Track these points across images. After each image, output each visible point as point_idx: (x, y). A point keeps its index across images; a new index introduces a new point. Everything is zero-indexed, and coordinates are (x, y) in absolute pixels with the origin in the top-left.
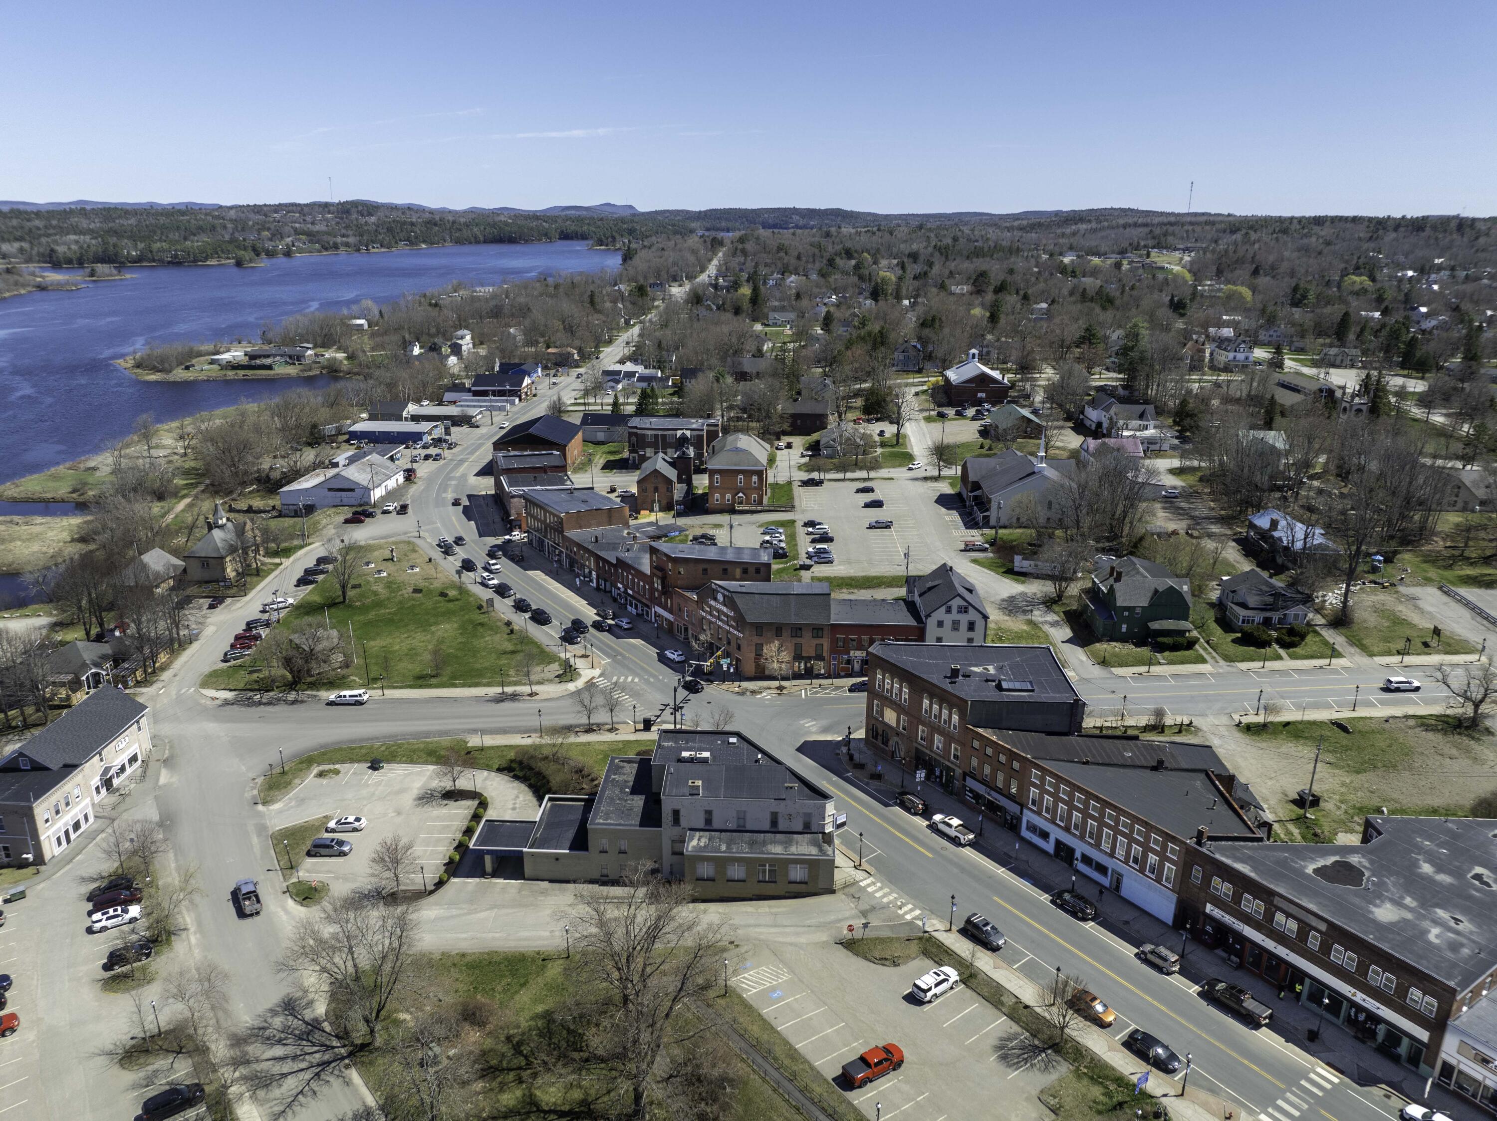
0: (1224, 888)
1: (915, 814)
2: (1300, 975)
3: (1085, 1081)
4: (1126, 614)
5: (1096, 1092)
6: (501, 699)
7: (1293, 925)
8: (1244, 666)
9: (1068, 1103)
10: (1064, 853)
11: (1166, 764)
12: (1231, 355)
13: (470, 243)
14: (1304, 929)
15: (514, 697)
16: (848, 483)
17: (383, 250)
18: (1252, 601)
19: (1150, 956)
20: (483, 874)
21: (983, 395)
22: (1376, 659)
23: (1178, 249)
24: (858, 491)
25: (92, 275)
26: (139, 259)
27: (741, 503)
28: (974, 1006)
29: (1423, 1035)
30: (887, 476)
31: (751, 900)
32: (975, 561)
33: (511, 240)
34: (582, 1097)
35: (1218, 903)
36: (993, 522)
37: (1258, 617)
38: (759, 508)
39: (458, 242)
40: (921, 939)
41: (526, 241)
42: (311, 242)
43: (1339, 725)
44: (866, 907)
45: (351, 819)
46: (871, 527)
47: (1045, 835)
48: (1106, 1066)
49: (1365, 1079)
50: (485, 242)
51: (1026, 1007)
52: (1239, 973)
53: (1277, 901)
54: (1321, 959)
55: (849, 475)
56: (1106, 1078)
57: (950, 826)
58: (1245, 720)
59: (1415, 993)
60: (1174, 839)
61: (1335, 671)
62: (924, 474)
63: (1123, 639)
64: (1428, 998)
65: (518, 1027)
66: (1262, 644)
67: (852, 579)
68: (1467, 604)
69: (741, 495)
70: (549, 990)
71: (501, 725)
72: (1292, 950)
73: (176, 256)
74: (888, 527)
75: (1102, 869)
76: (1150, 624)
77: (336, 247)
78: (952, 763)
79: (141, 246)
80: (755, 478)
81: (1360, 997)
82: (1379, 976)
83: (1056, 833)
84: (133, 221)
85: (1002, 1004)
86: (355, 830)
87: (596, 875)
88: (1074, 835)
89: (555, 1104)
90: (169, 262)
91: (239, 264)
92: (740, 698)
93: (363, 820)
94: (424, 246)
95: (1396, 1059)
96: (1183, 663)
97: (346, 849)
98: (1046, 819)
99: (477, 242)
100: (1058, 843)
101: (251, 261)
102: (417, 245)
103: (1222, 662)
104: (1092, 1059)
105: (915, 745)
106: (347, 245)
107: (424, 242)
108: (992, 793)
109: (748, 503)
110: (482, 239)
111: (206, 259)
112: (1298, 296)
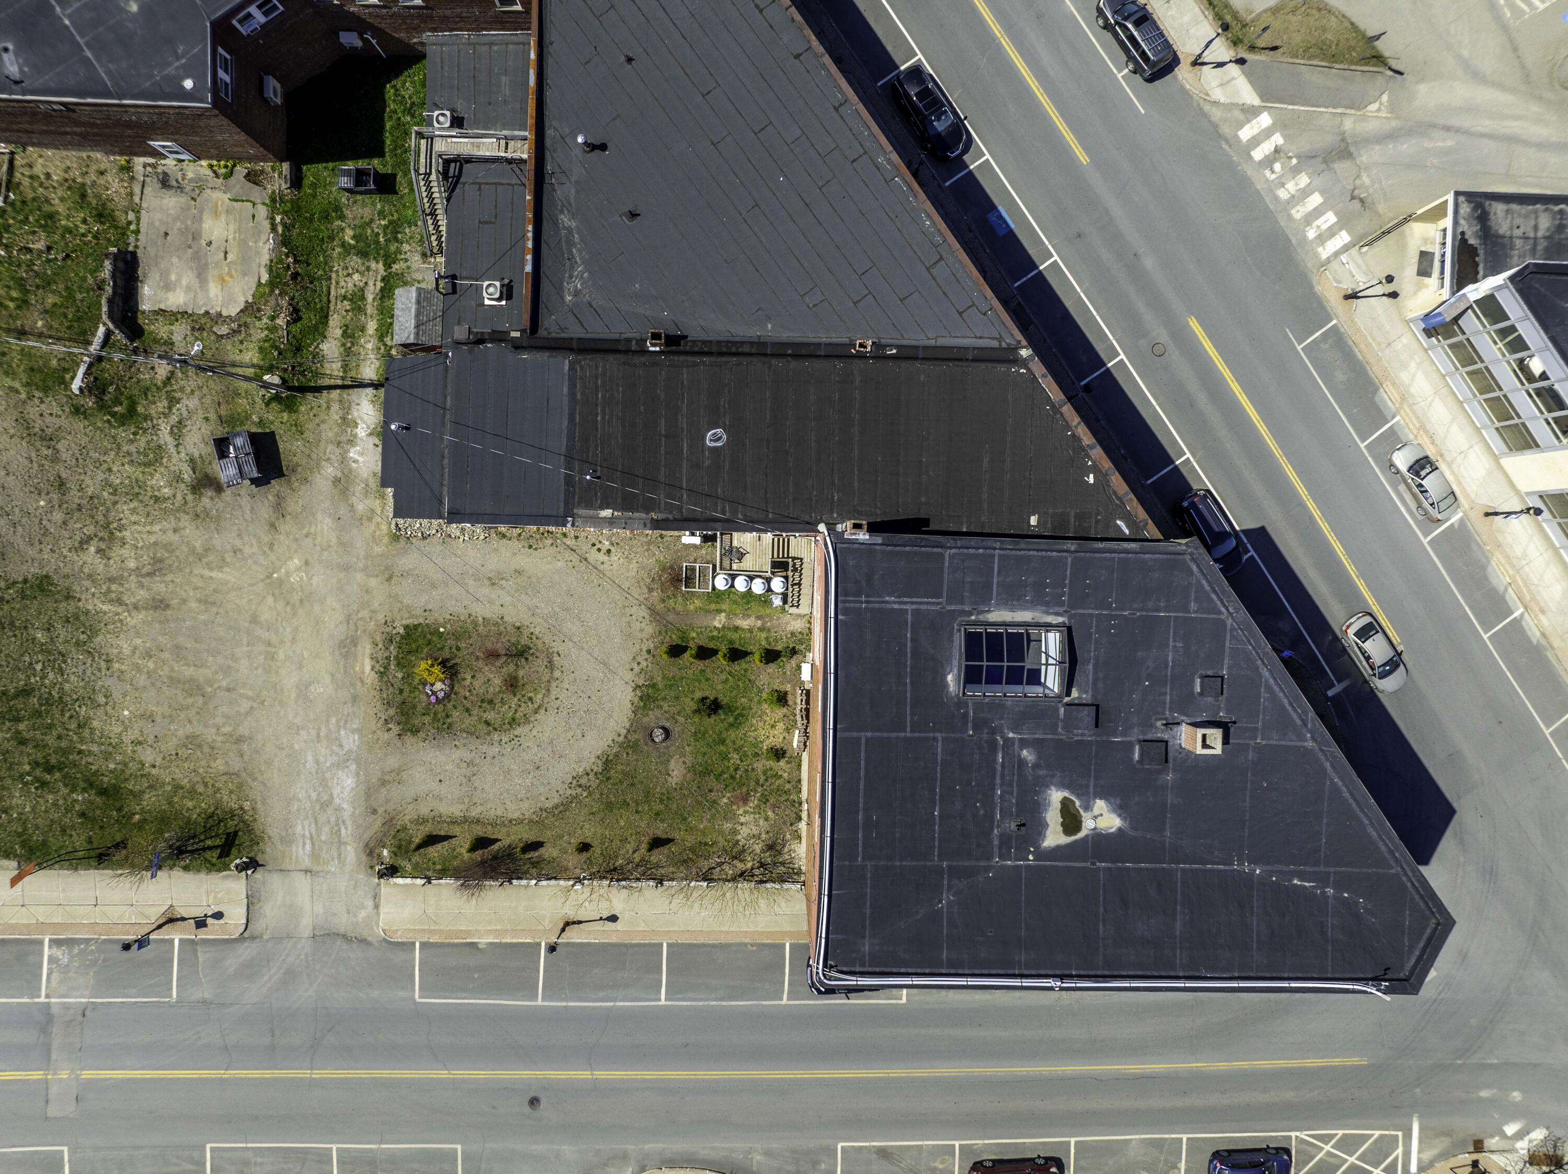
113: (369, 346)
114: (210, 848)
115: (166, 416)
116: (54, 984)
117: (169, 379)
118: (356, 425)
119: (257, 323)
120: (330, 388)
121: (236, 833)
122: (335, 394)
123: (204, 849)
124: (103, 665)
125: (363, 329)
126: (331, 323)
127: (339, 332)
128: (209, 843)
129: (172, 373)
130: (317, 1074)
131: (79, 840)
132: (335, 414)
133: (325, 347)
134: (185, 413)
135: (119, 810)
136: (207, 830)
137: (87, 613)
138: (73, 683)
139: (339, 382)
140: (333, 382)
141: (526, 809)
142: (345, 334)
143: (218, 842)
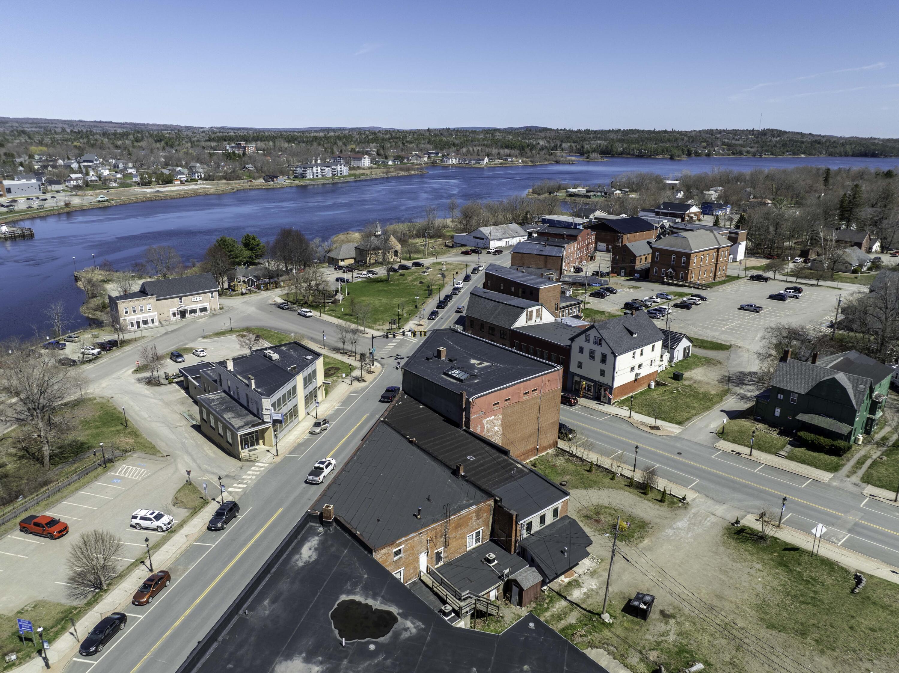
4: (780, 397)
13: (841, 156)
17: (771, 156)
25: (588, 158)
26: (622, 153)
27: (671, 277)
30: (836, 286)
33: (874, 155)
39: (831, 154)
41: (886, 156)
42: (729, 150)
46: (742, 308)
50: (853, 155)
58: (749, 523)
63: (772, 423)
69: (670, 270)
73: (640, 152)
76: (799, 415)
77: (741, 153)
79: (625, 145)
80: (684, 259)
84: (636, 136)
90: (637, 156)
91: (672, 158)
94: (803, 156)
96: (803, 462)
99: (846, 155)
101: (678, 156)
102: (798, 154)
103: (854, 479)
106: (748, 152)
107: (803, 153)
109: (677, 278)
110: (851, 153)
111: (657, 155)
113: (555, 610)
114: (748, 534)
115: (666, 641)
116: (842, 536)
117: (653, 650)
118: (585, 593)
119: (594, 639)
120: (585, 610)
121: (735, 533)
122: (584, 606)
123: (751, 534)
124: (760, 595)
125: (552, 616)
126: (563, 626)
127: (563, 622)
128: (748, 536)
129: (650, 650)
130: (749, 483)
131: (805, 558)
132: (590, 601)
133: (574, 621)
134: (656, 637)
135: (782, 559)
136: (747, 540)
137: (757, 611)
138: (778, 597)
139: (578, 608)
140: (581, 610)
141: (622, 492)
142: (561, 619)
143: (744, 534)
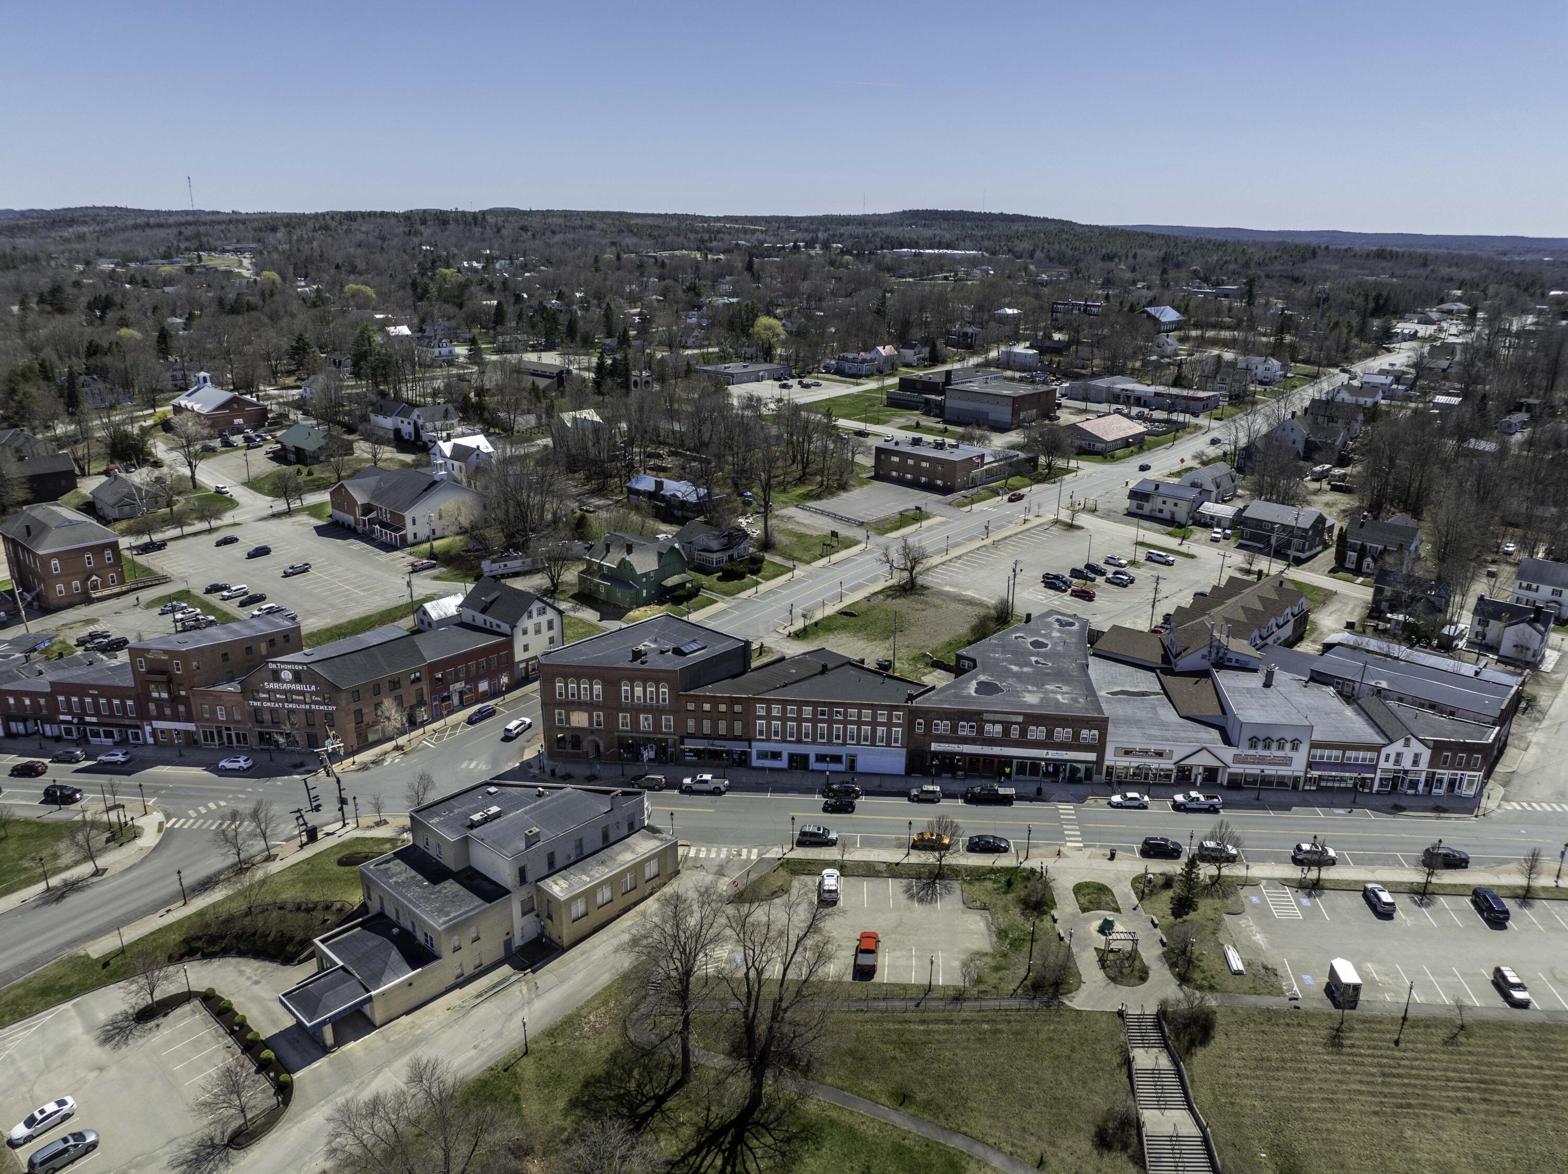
0: (943, 726)
1: (661, 789)
2: (1008, 760)
3: (977, 883)
4: (644, 580)
5: (989, 885)
6: (55, 896)
7: (999, 728)
8: (744, 595)
9: (987, 900)
10: (799, 762)
11: (830, 666)
12: (437, 351)
14: (1007, 726)
15: (73, 887)
16: (191, 540)
18: (715, 544)
19: (921, 797)
20: (325, 1050)
21: (241, 421)
22: (814, 564)
23: (228, 251)
24: (219, 544)
27: (95, 588)
28: (866, 885)
29: (1092, 757)
30: (231, 521)
31: (619, 916)
32: (436, 578)
34: (694, 1129)
35: (941, 739)
36: (410, 538)
37: (724, 556)
38: (124, 589)
40: (782, 865)
43: (843, 613)
44: (715, 869)
45: (51, 1107)
46: (286, 575)
47: (776, 755)
48: (977, 868)
49: (1081, 799)
51: (897, 864)
52: (967, 781)
53: (986, 716)
54: (1023, 742)
55: (187, 530)
56: (984, 874)
57: (706, 782)
58: (793, 629)
59: (1085, 733)
60: (897, 708)
61: (800, 581)
62: (270, 512)
63: (647, 603)
64: (1093, 732)
65: (565, 1129)
66: (741, 576)
67: (339, 627)
68: (822, 513)
69: (94, 578)
70: (548, 1086)
71: (107, 918)
72: (1001, 746)
74: (306, 570)
75: (837, 759)
76: (664, 583)
78: (665, 733)
80: (108, 553)
81: (1052, 754)
82: (1061, 734)
83: (787, 749)
85: (880, 872)
86: (67, 1117)
87: (451, 980)
88: (807, 743)
89: (679, 1150)
92: (366, 773)
93: (70, 1100)
95: (1079, 781)
96: (703, 607)
97: (91, 1138)
98: (776, 741)
100: (792, 757)
103: (728, 598)
104: (966, 870)
105: (616, 734)
108: (717, 742)
109: (105, 586)
112: (419, 290)
